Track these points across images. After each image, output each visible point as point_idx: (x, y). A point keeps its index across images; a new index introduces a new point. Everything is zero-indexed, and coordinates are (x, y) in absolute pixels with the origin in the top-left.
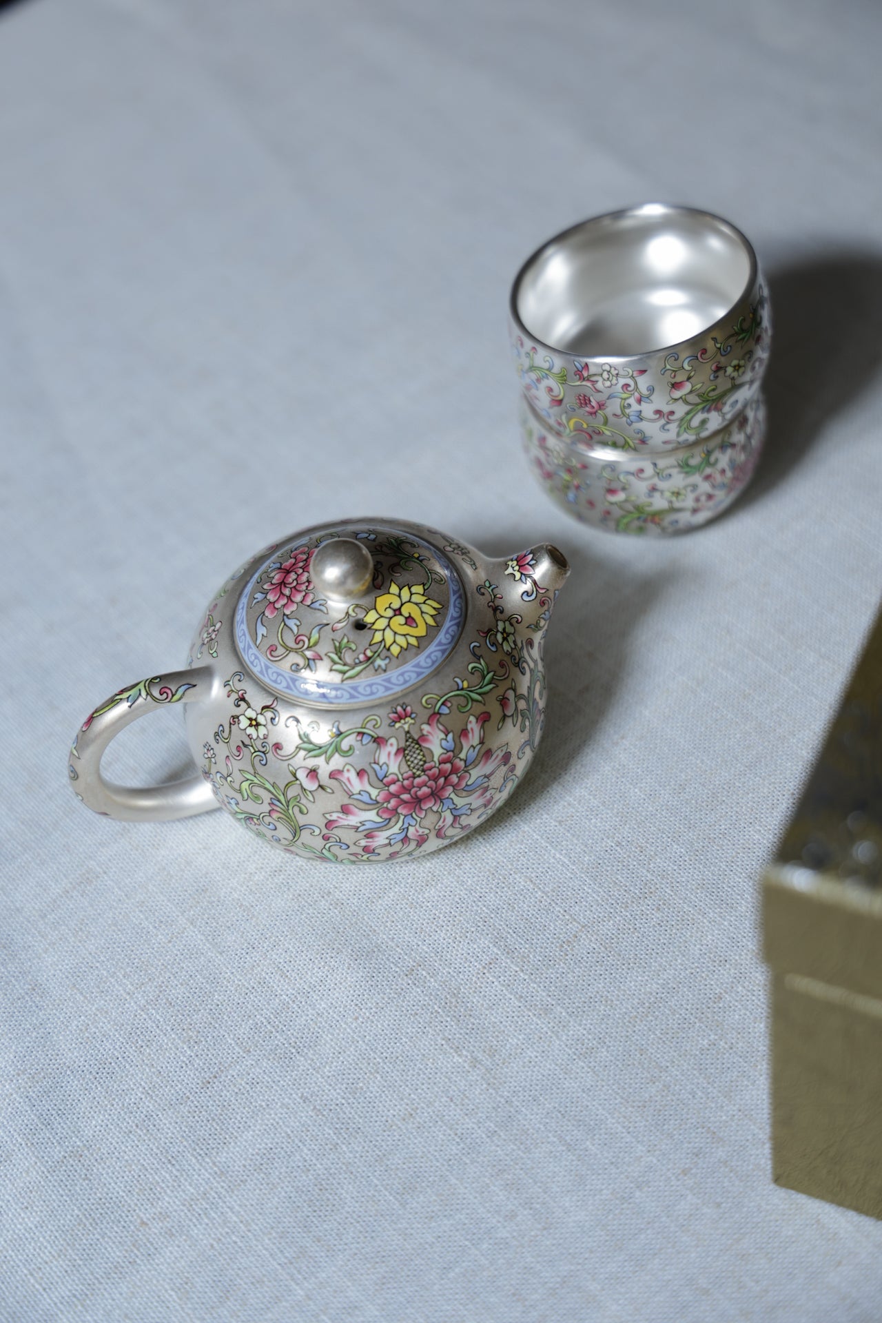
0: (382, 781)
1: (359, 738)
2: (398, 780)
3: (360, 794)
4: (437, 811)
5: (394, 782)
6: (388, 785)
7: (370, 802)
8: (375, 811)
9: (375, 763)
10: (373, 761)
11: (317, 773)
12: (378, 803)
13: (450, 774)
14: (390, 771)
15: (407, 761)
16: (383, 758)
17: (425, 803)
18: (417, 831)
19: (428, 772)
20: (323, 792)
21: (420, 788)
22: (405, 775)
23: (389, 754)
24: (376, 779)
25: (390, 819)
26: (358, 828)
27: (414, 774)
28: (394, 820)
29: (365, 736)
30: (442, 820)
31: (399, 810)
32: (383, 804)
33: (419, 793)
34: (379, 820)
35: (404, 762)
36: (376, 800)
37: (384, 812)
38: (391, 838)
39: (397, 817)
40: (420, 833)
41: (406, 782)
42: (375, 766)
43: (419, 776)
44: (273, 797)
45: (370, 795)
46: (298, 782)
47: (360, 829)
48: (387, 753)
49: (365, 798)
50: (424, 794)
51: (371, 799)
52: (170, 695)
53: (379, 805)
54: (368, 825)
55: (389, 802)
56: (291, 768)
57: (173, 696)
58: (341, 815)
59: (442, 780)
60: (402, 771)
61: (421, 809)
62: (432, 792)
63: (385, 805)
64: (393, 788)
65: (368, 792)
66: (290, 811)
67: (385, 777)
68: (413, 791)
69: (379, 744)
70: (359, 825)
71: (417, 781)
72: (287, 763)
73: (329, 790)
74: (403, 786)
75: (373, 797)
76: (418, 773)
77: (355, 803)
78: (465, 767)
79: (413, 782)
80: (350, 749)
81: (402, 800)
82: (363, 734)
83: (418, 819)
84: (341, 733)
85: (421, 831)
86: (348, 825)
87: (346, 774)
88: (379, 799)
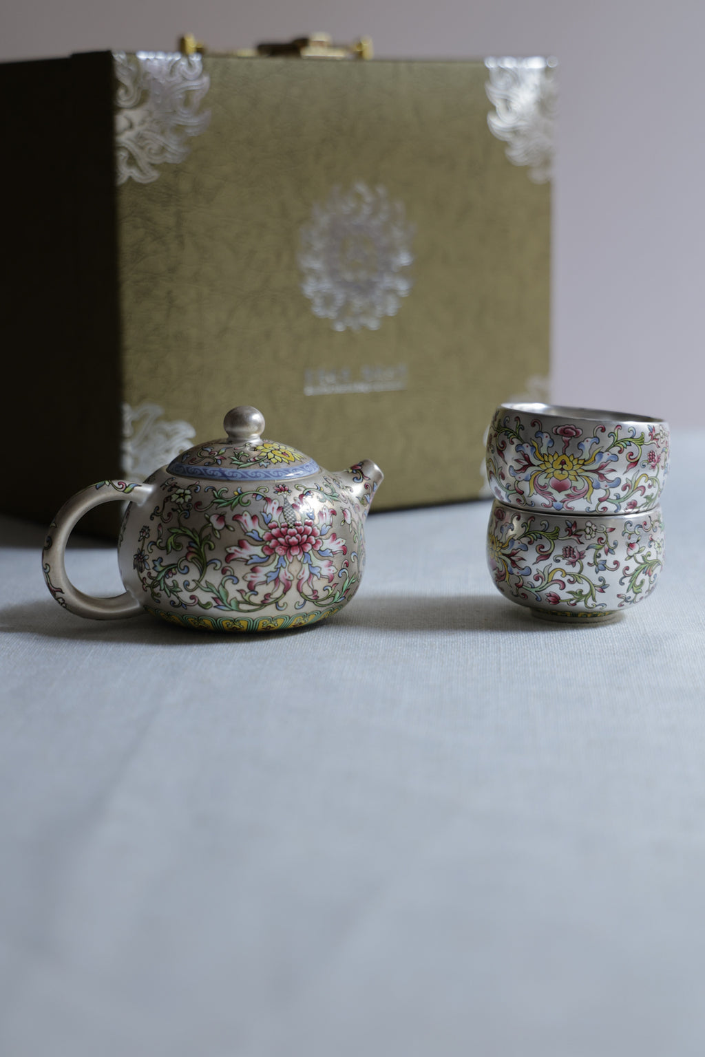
0: (267, 525)
1: (254, 496)
2: (278, 527)
3: (252, 532)
4: (300, 561)
5: (275, 527)
6: (271, 528)
7: (258, 539)
8: (261, 547)
9: (264, 512)
10: (262, 510)
11: (225, 517)
12: (263, 540)
13: (310, 535)
14: (273, 519)
15: (285, 516)
16: (269, 510)
17: (293, 550)
18: (286, 575)
19: (297, 527)
20: (227, 530)
21: (292, 537)
22: (282, 524)
23: (273, 508)
24: (263, 523)
25: (269, 556)
26: (247, 561)
27: (288, 525)
28: (272, 558)
29: (258, 496)
30: (302, 572)
31: (277, 550)
32: (266, 542)
33: (291, 540)
34: (263, 556)
35: (282, 516)
36: (262, 538)
37: (266, 549)
38: (269, 575)
39: (274, 555)
40: (287, 577)
41: (283, 529)
42: (263, 514)
43: (291, 528)
44: (191, 540)
45: (258, 534)
46: (210, 525)
47: (249, 562)
48: (271, 508)
49: (255, 535)
50: (294, 542)
51: (259, 537)
52: (125, 487)
53: (264, 543)
54: (255, 559)
55: (270, 541)
56: (206, 516)
57: (126, 487)
58: (237, 549)
59: (305, 537)
60: (281, 521)
61: (290, 554)
62: (299, 543)
63: (268, 543)
64: (274, 531)
65: (257, 532)
66: (202, 550)
67: (270, 522)
68: (287, 537)
69: (267, 501)
70: (248, 558)
71: (290, 530)
72: (203, 513)
73: (232, 529)
74: (280, 532)
75: (261, 536)
76: (291, 525)
77: (248, 538)
78: (321, 535)
79: (287, 531)
80: (248, 502)
81: (279, 542)
82: (257, 494)
83: (288, 563)
84: (243, 493)
85: (289, 574)
86: (241, 558)
87: (244, 518)
88: (264, 537)
